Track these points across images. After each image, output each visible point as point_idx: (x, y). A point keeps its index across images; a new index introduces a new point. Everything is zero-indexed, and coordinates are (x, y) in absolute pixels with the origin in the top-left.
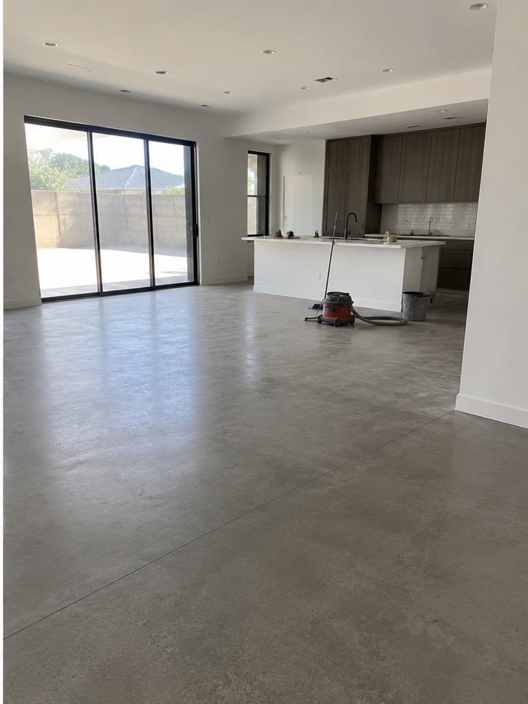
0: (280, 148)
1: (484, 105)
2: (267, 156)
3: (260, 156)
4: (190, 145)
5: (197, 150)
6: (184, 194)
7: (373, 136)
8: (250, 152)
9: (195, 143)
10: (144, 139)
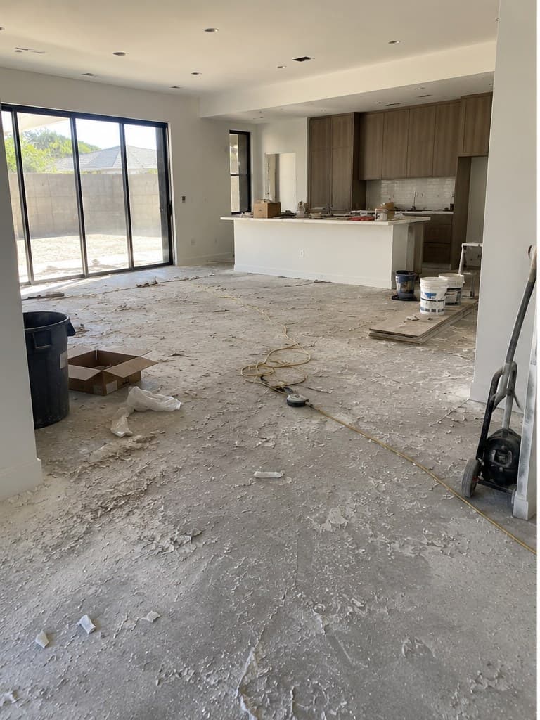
0: (260, 127)
1: (489, 78)
2: (248, 135)
3: (240, 135)
4: (162, 127)
5: (169, 131)
6: (157, 173)
7: (356, 114)
8: (232, 132)
9: (167, 124)
10: (120, 122)
